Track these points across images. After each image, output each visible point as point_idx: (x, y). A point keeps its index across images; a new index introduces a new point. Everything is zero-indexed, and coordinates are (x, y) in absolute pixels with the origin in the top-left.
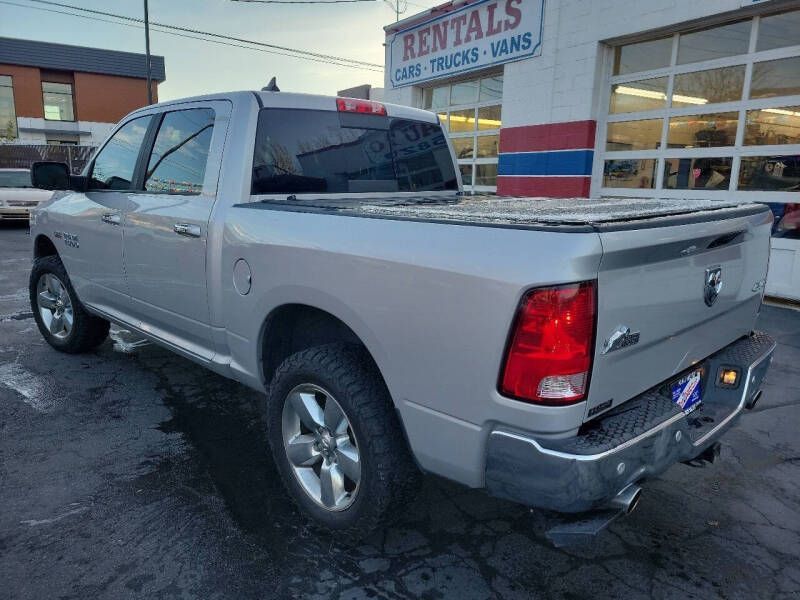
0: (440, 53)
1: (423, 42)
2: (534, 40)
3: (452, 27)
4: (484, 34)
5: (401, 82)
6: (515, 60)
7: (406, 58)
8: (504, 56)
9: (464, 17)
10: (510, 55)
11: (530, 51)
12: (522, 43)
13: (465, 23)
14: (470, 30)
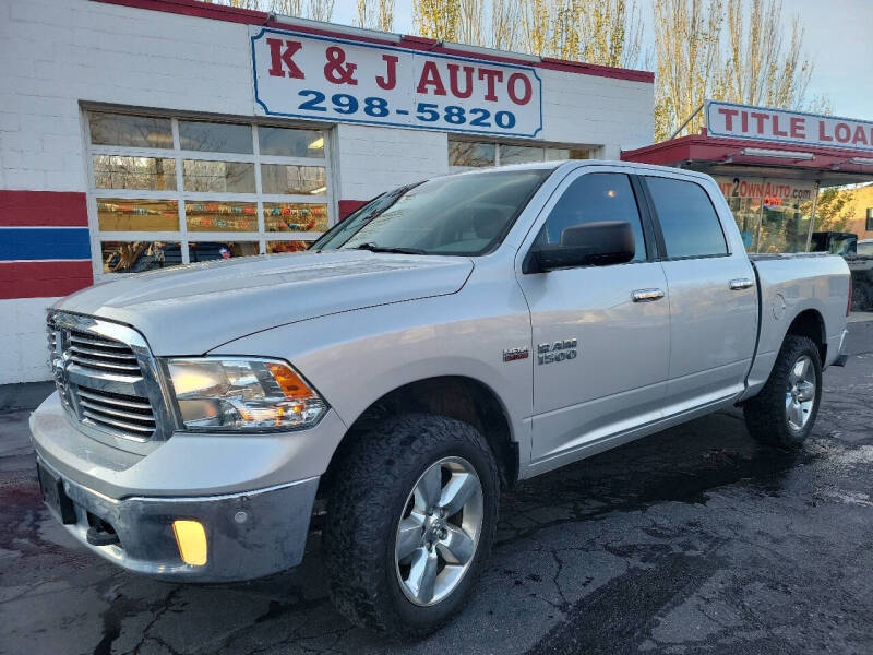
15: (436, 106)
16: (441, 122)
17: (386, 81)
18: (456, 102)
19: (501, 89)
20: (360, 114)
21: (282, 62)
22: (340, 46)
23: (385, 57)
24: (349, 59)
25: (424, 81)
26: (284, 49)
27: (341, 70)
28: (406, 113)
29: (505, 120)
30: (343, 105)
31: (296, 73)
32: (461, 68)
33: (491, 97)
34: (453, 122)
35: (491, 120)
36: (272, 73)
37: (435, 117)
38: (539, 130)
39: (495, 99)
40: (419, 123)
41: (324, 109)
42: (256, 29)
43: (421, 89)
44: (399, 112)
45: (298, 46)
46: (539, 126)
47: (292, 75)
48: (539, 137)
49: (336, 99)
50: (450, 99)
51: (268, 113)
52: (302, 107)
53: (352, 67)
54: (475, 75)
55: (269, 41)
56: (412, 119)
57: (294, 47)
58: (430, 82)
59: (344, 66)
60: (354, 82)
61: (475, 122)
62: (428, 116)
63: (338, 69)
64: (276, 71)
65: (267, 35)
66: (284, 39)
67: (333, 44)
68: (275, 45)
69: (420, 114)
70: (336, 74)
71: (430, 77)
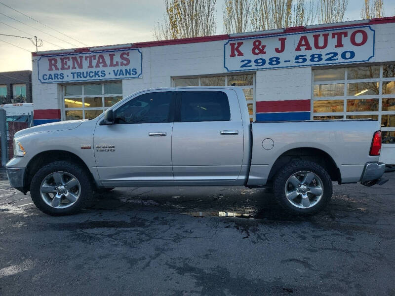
0: (78, 70)
1: (63, 64)
2: (139, 72)
3: (86, 59)
4: (108, 66)
5: (47, 81)
6: (128, 78)
7: (51, 69)
8: (121, 76)
9: (94, 57)
10: (125, 76)
11: (137, 75)
12: (132, 72)
13: (95, 59)
14: (98, 63)
15: (305, 56)
16: (308, 62)
17: (280, 49)
18: (318, 51)
19: (346, 41)
20: (267, 65)
21: (236, 51)
22: (259, 39)
23: (280, 39)
24: (263, 44)
25: (300, 45)
26: (236, 46)
27: (259, 49)
28: (289, 61)
29: (348, 55)
30: (260, 63)
31: (240, 54)
32: (321, 35)
33: (339, 45)
34: (315, 61)
35: (339, 57)
36: (231, 56)
37: (305, 60)
38: (372, 57)
39: (342, 46)
40: (296, 64)
41: (251, 66)
42: (225, 41)
43: (298, 49)
44: (285, 61)
45: (242, 43)
46: (372, 55)
47: (238, 55)
48: (371, 61)
49: (256, 61)
50: (314, 51)
51: (228, 71)
52: (242, 67)
53: (264, 47)
54: (330, 37)
55: (231, 44)
56: (292, 63)
57: (240, 44)
58: (303, 45)
59: (260, 47)
60: (265, 53)
61: (329, 59)
62: (301, 61)
63: (258, 49)
64: (233, 55)
65: (230, 42)
66: (236, 42)
67: (256, 40)
68: (233, 45)
69: (297, 61)
70: (257, 51)
71: (303, 43)
